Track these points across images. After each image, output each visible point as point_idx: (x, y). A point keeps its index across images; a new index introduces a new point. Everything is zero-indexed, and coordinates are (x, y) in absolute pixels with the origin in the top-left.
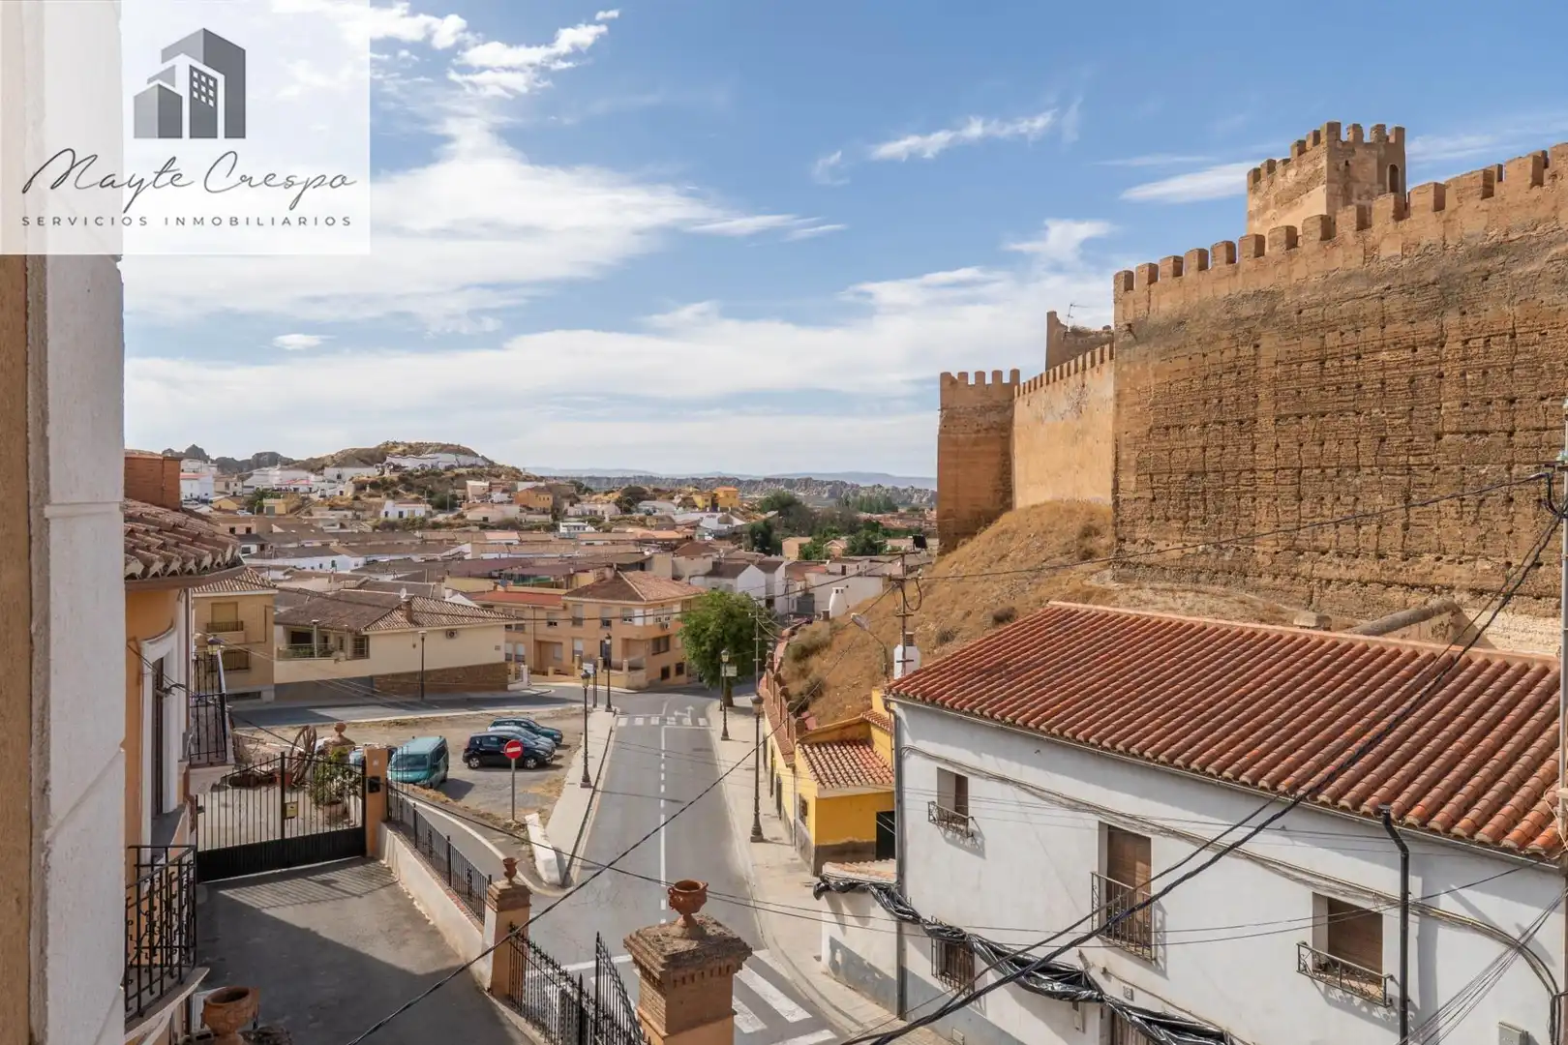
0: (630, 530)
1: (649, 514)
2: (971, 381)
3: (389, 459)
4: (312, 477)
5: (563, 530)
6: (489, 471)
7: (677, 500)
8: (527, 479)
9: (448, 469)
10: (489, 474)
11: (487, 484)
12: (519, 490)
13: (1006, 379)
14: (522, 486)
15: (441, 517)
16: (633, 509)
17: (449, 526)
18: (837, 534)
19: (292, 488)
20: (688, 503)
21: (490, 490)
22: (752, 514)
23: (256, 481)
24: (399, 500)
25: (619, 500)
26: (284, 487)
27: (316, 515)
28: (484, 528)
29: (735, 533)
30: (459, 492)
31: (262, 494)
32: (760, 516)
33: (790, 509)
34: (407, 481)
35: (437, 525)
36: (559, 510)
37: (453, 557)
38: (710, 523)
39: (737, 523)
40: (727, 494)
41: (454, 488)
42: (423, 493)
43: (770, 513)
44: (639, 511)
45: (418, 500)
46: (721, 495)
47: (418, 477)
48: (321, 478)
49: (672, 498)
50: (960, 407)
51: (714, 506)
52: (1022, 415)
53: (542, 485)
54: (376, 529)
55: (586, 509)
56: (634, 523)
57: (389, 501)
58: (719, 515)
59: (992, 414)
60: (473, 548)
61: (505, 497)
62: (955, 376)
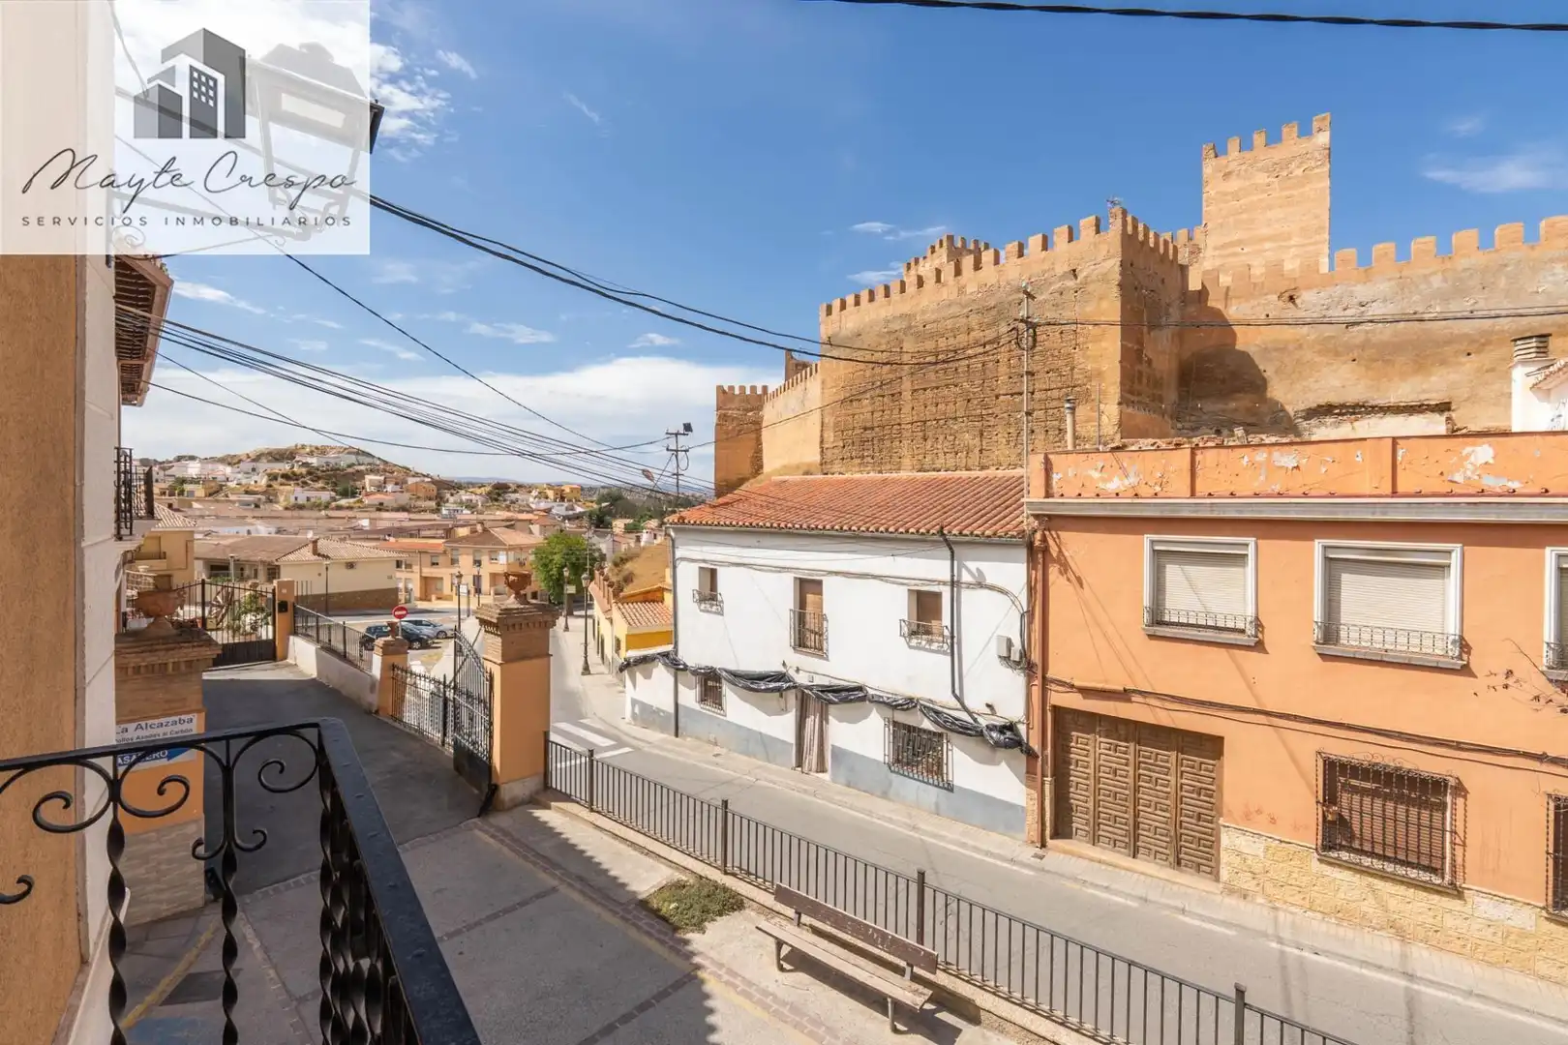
0: (498, 513)
1: (513, 502)
2: (737, 392)
3: (297, 458)
4: (228, 470)
5: (444, 512)
6: (386, 469)
7: (534, 493)
8: (416, 475)
9: (349, 466)
10: (385, 471)
11: (382, 478)
12: (409, 483)
13: (759, 392)
14: (411, 481)
15: (344, 502)
16: (501, 498)
17: (350, 508)
18: (651, 517)
19: (210, 477)
20: (543, 496)
21: (385, 483)
22: (591, 504)
23: (177, 471)
24: (307, 488)
25: (489, 494)
26: (203, 477)
27: (232, 498)
28: (379, 510)
29: (578, 517)
30: (358, 484)
31: (183, 481)
32: (595, 506)
33: (619, 502)
34: (314, 474)
35: (339, 508)
36: (441, 498)
37: (353, 529)
38: (559, 509)
39: (579, 510)
40: (572, 490)
41: (355, 480)
42: (328, 484)
43: (604, 505)
44: (505, 500)
45: (323, 489)
46: (568, 490)
47: (323, 471)
48: (238, 470)
49: (530, 492)
50: (729, 409)
51: (562, 499)
52: (769, 413)
53: (429, 480)
54: (286, 509)
55: (464, 498)
56: (499, 508)
57: (299, 489)
58: (566, 504)
59: (750, 414)
60: (371, 523)
61: (398, 488)
62: (726, 389)
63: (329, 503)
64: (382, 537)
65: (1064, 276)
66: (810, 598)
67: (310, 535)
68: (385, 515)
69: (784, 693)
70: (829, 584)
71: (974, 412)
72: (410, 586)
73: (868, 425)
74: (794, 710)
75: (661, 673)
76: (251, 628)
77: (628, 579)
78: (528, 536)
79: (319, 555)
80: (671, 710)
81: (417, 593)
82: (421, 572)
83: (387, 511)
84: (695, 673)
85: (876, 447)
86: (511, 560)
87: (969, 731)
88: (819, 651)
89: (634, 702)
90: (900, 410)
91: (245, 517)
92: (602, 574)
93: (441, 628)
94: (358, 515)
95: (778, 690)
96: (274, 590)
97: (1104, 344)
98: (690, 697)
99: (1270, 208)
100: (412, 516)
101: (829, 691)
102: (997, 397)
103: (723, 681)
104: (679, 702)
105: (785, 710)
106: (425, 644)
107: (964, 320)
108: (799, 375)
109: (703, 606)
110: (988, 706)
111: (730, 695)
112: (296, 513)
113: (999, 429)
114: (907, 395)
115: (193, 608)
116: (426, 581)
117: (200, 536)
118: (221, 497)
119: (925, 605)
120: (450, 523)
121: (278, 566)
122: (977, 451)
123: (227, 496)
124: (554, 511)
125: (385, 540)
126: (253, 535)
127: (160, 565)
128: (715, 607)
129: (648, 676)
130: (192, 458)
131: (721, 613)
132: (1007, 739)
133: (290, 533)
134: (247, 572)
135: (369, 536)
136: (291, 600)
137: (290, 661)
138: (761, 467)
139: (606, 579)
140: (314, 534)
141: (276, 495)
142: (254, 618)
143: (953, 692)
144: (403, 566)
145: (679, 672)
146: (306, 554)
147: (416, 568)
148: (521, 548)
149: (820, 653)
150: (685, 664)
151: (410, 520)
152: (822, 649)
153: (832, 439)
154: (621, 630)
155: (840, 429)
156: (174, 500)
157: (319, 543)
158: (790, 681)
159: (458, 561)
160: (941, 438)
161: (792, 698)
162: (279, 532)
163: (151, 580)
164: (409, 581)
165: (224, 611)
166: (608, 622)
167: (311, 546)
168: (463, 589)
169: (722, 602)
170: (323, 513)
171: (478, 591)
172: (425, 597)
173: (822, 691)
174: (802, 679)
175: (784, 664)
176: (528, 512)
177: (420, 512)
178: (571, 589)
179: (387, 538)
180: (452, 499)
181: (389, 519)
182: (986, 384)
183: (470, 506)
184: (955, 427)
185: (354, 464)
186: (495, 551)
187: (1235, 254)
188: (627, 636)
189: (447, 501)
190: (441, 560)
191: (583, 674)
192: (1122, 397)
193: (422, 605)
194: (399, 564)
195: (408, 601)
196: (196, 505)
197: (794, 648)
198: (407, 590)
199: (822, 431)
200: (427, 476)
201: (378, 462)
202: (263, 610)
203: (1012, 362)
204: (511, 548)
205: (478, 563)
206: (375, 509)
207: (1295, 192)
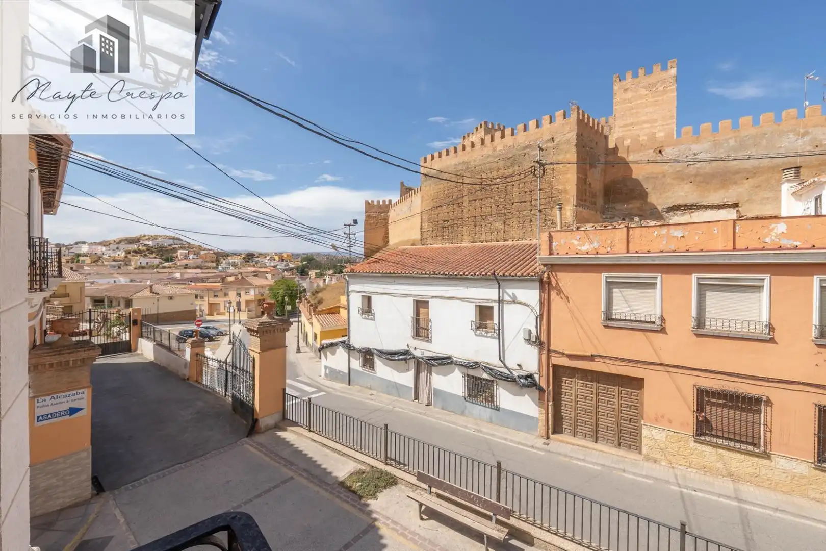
0: (249, 268)
1: (257, 263)
2: (376, 203)
3: (141, 242)
4: (104, 249)
5: (220, 268)
6: (189, 247)
7: (268, 258)
8: (205, 250)
9: (169, 246)
10: (188, 247)
11: (187, 251)
13: (387, 203)
14: (202, 253)
15: (166, 264)
16: (250, 261)
17: (170, 268)
18: (329, 269)
19: (94, 253)
20: (272, 259)
21: (188, 254)
22: (297, 263)
23: (76, 250)
24: (146, 257)
25: (244, 258)
26: (90, 253)
27: (106, 263)
28: (185, 268)
29: (291, 269)
30: (175, 255)
31: (79, 255)
32: (300, 264)
33: (312, 261)
34: (150, 250)
35: (164, 268)
36: (219, 261)
37: (171, 278)
38: (281, 266)
39: (291, 266)
40: (288, 255)
41: (172, 253)
42: (158, 255)
43: (304, 263)
44: (252, 262)
45: (155, 258)
46: (285, 256)
47: (155, 249)
48: (109, 249)
49: (266, 257)
50: (371, 212)
51: (283, 260)
52: (392, 214)
53: (212, 252)
54: (135, 269)
55: (231, 261)
56: (249, 266)
57: (142, 258)
58: (285, 263)
59: (383, 215)
60: (181, 275)
61: (195, 257)
62: (370, 201)
63: (158, 265)
64: (187, 282)
65: (547, 142)
66: (422, 310)
67: (149, 283)
68: (189, 271)
69: (408, 361)
70: (432, 303)
71: (501, 212)
72: (203, 308)
73: (447, 219)
74: (413, 370)
75: (341, 352)
76: (117, 334)
77: (320, 302)
78: (266, 280)
79: (154, 293)
80: (346, 371)
81: (206, 311)
82: (208, 300)
83: (190, 268)
84: (359, 351)
85: (450, 231)
86: (257, 293)
87: (509, 379)
88: (427, 338)
89: (326, 367)
90: (463, 211)
91: (112, 274)
92: (306, 299)
93: (220, 330)
94: (174, 271)
95: (405, 359)
96: (130, 314)
97: (568, 176)
98: (356, 364)
99: (647, 106)
100: (204, 271)
101: (433, 360)
102: (513, 204)
103: (375, 356)
104: (351, 367)
105: (408, 370)
106: (211, 339)
107: (496, 164)
108: (408, 194)
109: (364, 316)
110: (519, 365)
111: (378, 362)
112: (141, 271)
113: (514, 220)
114: (466, 203)
115: (84, 324)
116: (211, 305)
117: (88, 284)
118: (99, 263)
119: (484, 313)
120: (224, 275)
121: (131, 300)
122: (502, 232)
123: (103, 263)
124: (278, 267)
125: (189, 284)
126: (117, 283)
127: (66, 301)
128: (370, 316)
129: (334, 353)
130: (84, 243)
131: (373, 319)
132: (528, 383)
133: (138, 282)
134: (114, 303)
135: (181, 282)
136: (139, 319)
137: (139, 352)
138: (388, 242)
139: (309, 302)
140: (151, 282)
141: (130, 261)
142: (118, 329)
143: (500, 358)
144: (199, 298)
145: (351, 352)
146: (147, 293)
147: (206, 299)
148: (262, 287)
149: (427, 339)
150: (353, 347)
151: (202, 273)
152: (428, 337)
153: (426, 227)
154: (317, 328)
155: (431, 222)
156: (74, 265)
157: (153, 287)
158: (411, 355)
159: (228, 294)
160: (484, 225)
161: (412, 364)
162: (131, 281)
163: (61, 310)
164: (202, 306)
165: (102, 325)
166: (310, 325)
167: (149, 288)
168: (232, 309)
169: (374, 314)
170: (155, 270)
171: (239, 310)
172: (211, 314)
173: (429, 360)
174: (417, 353)
175: (408, 346)
176: (264, 267)
177: (207, 269)
178: (289, 308)
179: (190, 283)
180: (224, 262)
181: (191, 273)
182: (507, 197)
183: (234, 265)
184: (491, 219)
185: (172, 245)
186: (248, 289)
187: (630, 130)
188: (321, 332)
189: (222, 263)
190: (219, 294)
191: (297, 352)
192: (577, 202)
193: (209, 318)
194: (196, 297)
195: (201, 316)
196: (86, 268)
197: (413, 337)
198: (201, 310)
199: (421, 223)
200: (211, 250)
201: (185, 243)
202: (123, 324)
203: (520, 185)
204: (256, 287)
205: (239, 295)
206: (182, 268)
207: (659, 98)
